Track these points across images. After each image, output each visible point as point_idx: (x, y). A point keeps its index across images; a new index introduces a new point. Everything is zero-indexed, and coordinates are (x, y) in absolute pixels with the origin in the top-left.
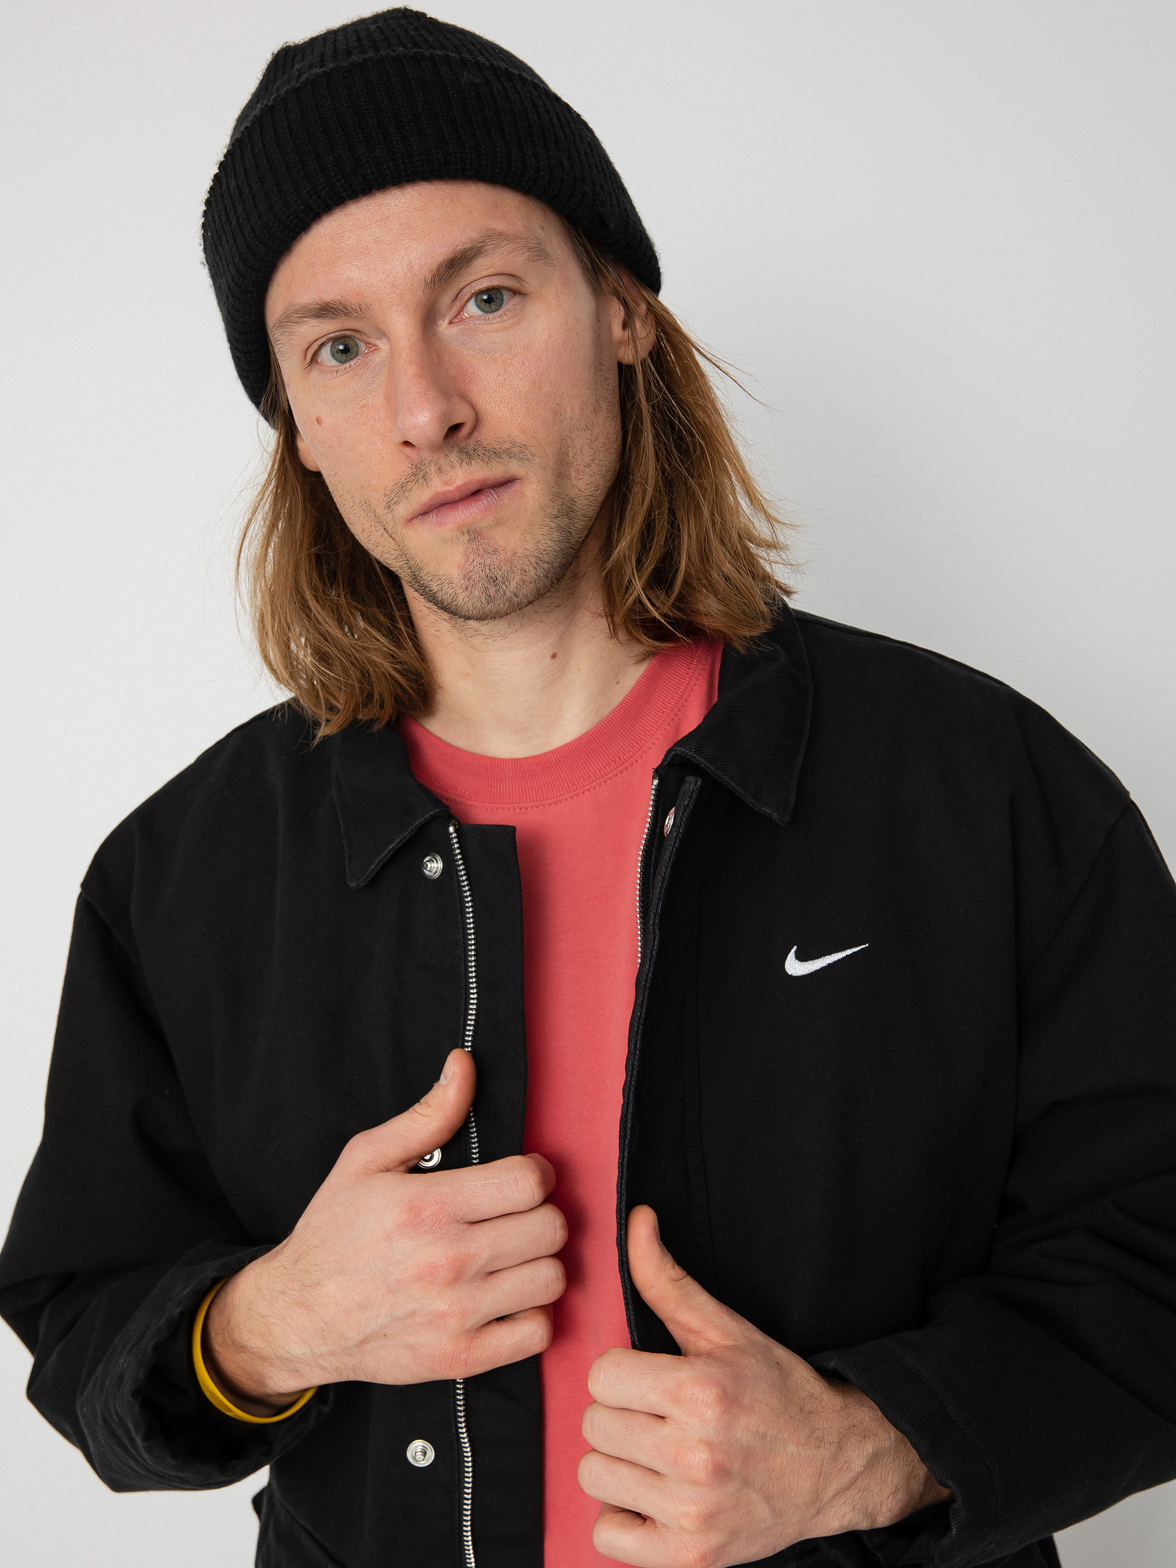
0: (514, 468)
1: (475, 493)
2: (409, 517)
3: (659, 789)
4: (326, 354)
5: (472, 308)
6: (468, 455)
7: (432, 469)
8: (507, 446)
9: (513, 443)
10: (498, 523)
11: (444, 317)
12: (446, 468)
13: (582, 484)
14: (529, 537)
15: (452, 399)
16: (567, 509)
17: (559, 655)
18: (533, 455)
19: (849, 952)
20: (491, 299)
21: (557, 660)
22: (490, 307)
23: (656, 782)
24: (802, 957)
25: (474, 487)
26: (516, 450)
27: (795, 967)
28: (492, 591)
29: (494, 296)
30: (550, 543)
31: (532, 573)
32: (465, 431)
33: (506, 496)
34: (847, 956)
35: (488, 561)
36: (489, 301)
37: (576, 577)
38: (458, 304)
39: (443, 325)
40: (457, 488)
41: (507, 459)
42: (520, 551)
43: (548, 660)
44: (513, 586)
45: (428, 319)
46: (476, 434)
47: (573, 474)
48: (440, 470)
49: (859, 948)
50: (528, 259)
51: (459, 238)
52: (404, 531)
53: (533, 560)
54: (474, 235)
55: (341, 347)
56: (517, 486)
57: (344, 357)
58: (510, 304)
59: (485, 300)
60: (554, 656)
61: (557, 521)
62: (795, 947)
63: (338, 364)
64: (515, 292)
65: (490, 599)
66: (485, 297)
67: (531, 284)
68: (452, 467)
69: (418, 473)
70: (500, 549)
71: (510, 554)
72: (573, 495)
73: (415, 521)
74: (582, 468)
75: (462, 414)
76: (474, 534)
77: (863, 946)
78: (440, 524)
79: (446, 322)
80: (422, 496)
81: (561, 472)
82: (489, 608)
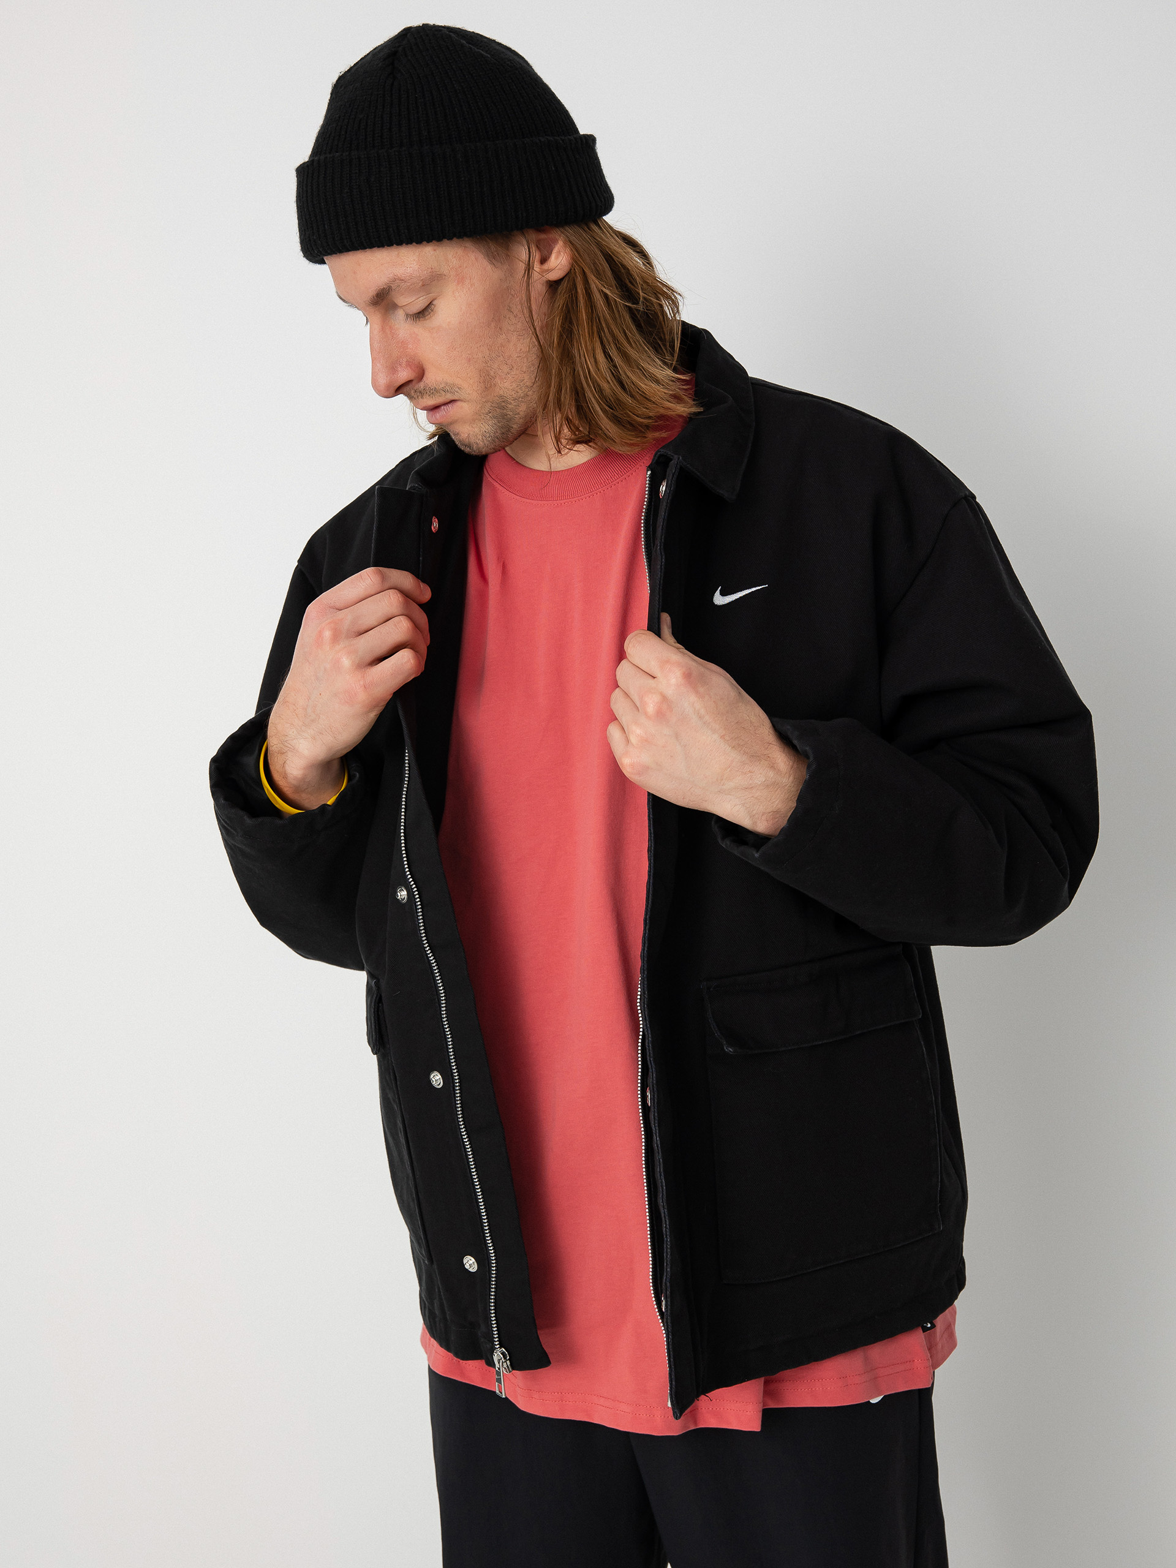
0: (450, 397)
1: (435, 408)
3: (651, 476)
6: (420, 393)
13: (507, 384)
19: (754, 589)
23: (649, 473)
27: (719, 600)
46: (424, 380)
47: (499, 382)
49: (761, 587)
53: (480, 438)
61: (490, 414)
62: (720, 588)
71: (466, 435)
72: (501, 393)
74: (504, 376)
77: (764, 586)
81: (485, 387)
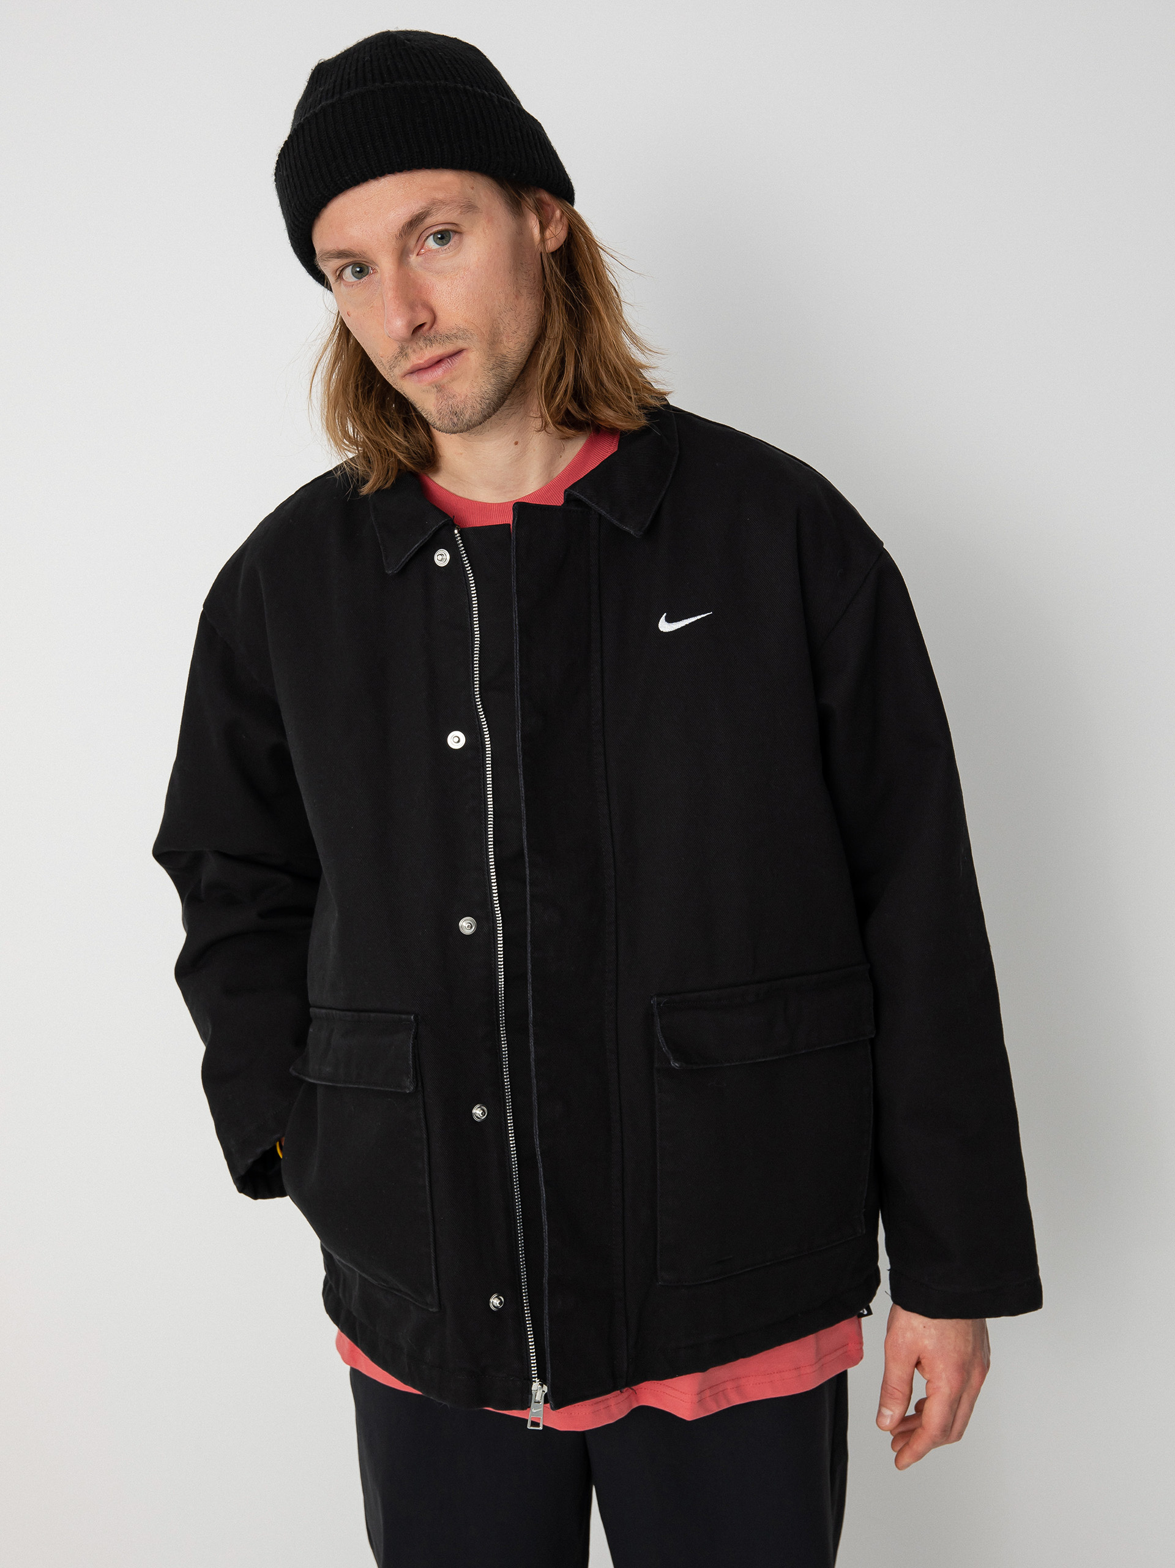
0: (461, 344)
1: (439, 362)
2: (403, 375)
4: (348, 272)
5: (431, 243)
6: (430, 341)
7: (410, 351)
8: (455, 331)
9: (459, 329)
10: (453, 380)
11: (412, 252)
12: (418, 350)
13: (511, 344)
14: (475, 384)
15: (417, 309)
16: (500, 363)
17: (520, 441)
18: (471, 334)
19: (699, 617)
20: (443, 237)
21: (519, 445)
22: (443, 242)
24: (669, 620)
25: (438, 359)
26: (460, 333)
27: (664, 626)
28: (455, 420)
29: (445, 235)
30: (489, 387)
31: (479, 407)
32: (426, 327)
33: (458, 360)
34: (698, 619)
35: (450, 403)
36: (442, 238)
37: (525, 393)
38: (420, 243)
39: (413, 258)
40: (425, 361)
41: (455, 340)
42: (469, 395)
43: (513, 446)
44: (467, 417)
45: (402, 256)
46: (435, 326)
47: (505, 339)
48: (414, 351)
49: (706, 615)
50: (461, 213)
51: (415, 207)
52: (402, 383)
53: (478, 399)
54: (424, 204)
55: (358, 269)
56: (464, 354)
57: (360, 275)
58: (455, 239)
59: (439, 238)
60: (516, 443)
61: (493, 371)
62: (665, 614)
63: (357, 280)
64: (455, 232)
65: (455, 424)
66: (439, 236)
67: (465, 226)
68: (421, 349)
69: (403, 353)
70: (457, 395)
71: (463, 397)
72: (504, 352)
73: (407, 377)
74: (511, 334)
75: (423, 317)
76: (440, 388)
77: (709, 614)
78: (419, 381)
79: (415, 255)
80: (407, 365)
81: (493, 340)
82: (455, 429)
